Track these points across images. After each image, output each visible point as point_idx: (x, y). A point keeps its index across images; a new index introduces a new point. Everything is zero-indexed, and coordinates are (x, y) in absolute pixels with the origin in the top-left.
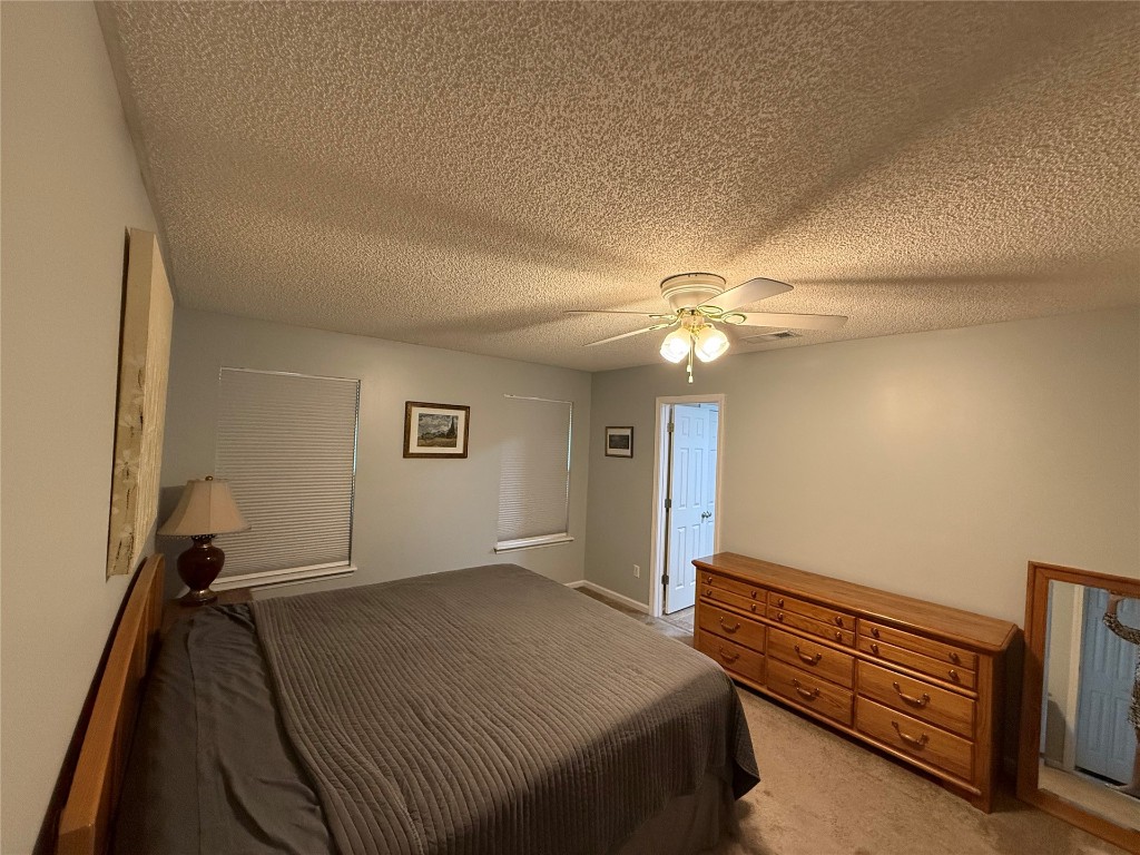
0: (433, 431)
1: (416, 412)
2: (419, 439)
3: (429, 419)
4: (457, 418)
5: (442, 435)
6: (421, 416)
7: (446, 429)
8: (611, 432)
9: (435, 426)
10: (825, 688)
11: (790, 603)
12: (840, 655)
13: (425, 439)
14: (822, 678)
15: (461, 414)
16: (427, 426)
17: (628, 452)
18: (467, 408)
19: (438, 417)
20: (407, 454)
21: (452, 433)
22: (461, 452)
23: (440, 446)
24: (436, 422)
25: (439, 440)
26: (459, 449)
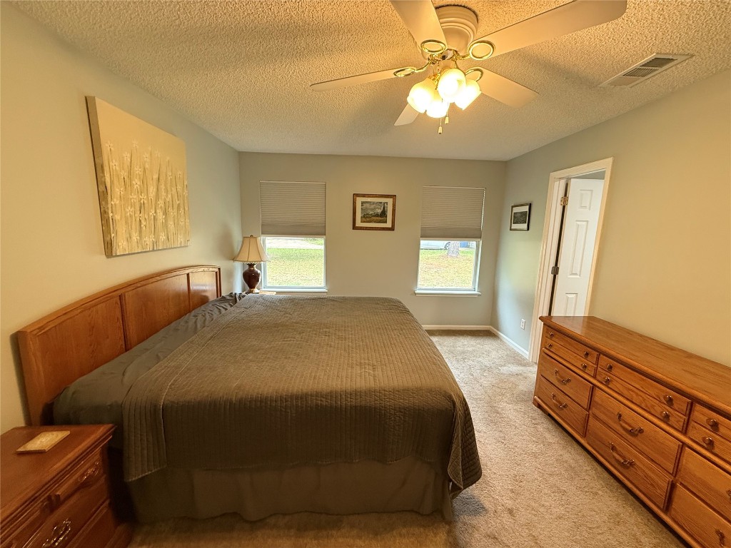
0: (371, 213)
1: (359, 200)
2: (362, 217)
3: (368, 205)
4: (387, 203)
5: (377, 215)
6: (363, 203)
7: (379, 211)
8: (516, 210)
9: (372, 210)
10: (642, 462)
11: (619, 370)
12: (667, 437)
13: (366, 218)
14: (641, 453)
15: (390, 201)
16: (367, 209)
17: (525, 226)
18: (393, 197)
19: (374, 203)
20: (354, 227)
21: (384, 214)
22: (390, 226)
23: (375, 222)
24: (372, 207)
25: (375, 218)
26: (389, 225)
